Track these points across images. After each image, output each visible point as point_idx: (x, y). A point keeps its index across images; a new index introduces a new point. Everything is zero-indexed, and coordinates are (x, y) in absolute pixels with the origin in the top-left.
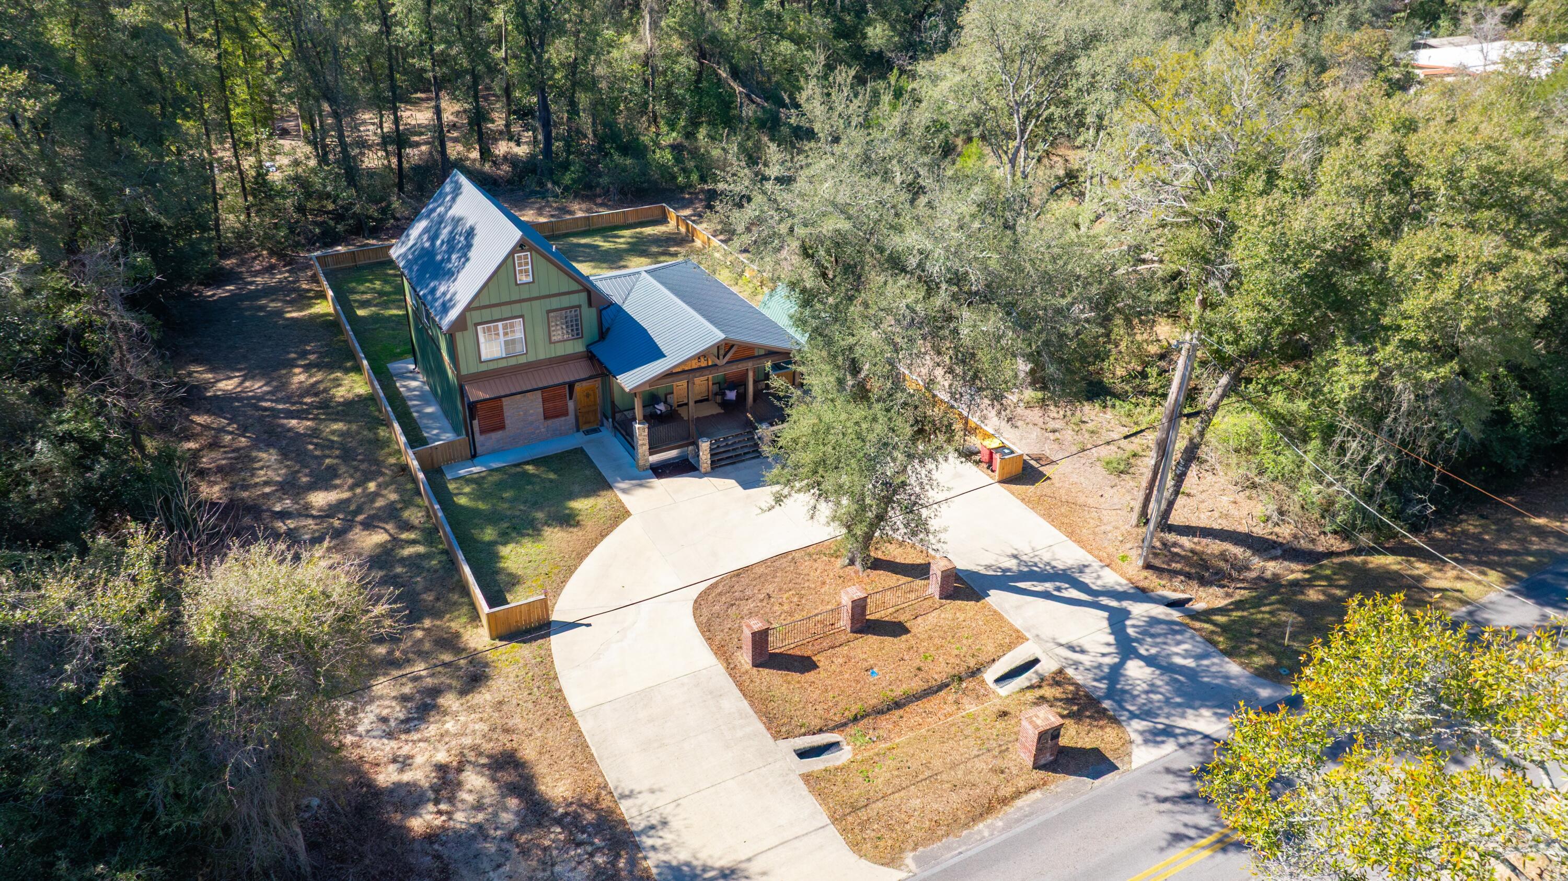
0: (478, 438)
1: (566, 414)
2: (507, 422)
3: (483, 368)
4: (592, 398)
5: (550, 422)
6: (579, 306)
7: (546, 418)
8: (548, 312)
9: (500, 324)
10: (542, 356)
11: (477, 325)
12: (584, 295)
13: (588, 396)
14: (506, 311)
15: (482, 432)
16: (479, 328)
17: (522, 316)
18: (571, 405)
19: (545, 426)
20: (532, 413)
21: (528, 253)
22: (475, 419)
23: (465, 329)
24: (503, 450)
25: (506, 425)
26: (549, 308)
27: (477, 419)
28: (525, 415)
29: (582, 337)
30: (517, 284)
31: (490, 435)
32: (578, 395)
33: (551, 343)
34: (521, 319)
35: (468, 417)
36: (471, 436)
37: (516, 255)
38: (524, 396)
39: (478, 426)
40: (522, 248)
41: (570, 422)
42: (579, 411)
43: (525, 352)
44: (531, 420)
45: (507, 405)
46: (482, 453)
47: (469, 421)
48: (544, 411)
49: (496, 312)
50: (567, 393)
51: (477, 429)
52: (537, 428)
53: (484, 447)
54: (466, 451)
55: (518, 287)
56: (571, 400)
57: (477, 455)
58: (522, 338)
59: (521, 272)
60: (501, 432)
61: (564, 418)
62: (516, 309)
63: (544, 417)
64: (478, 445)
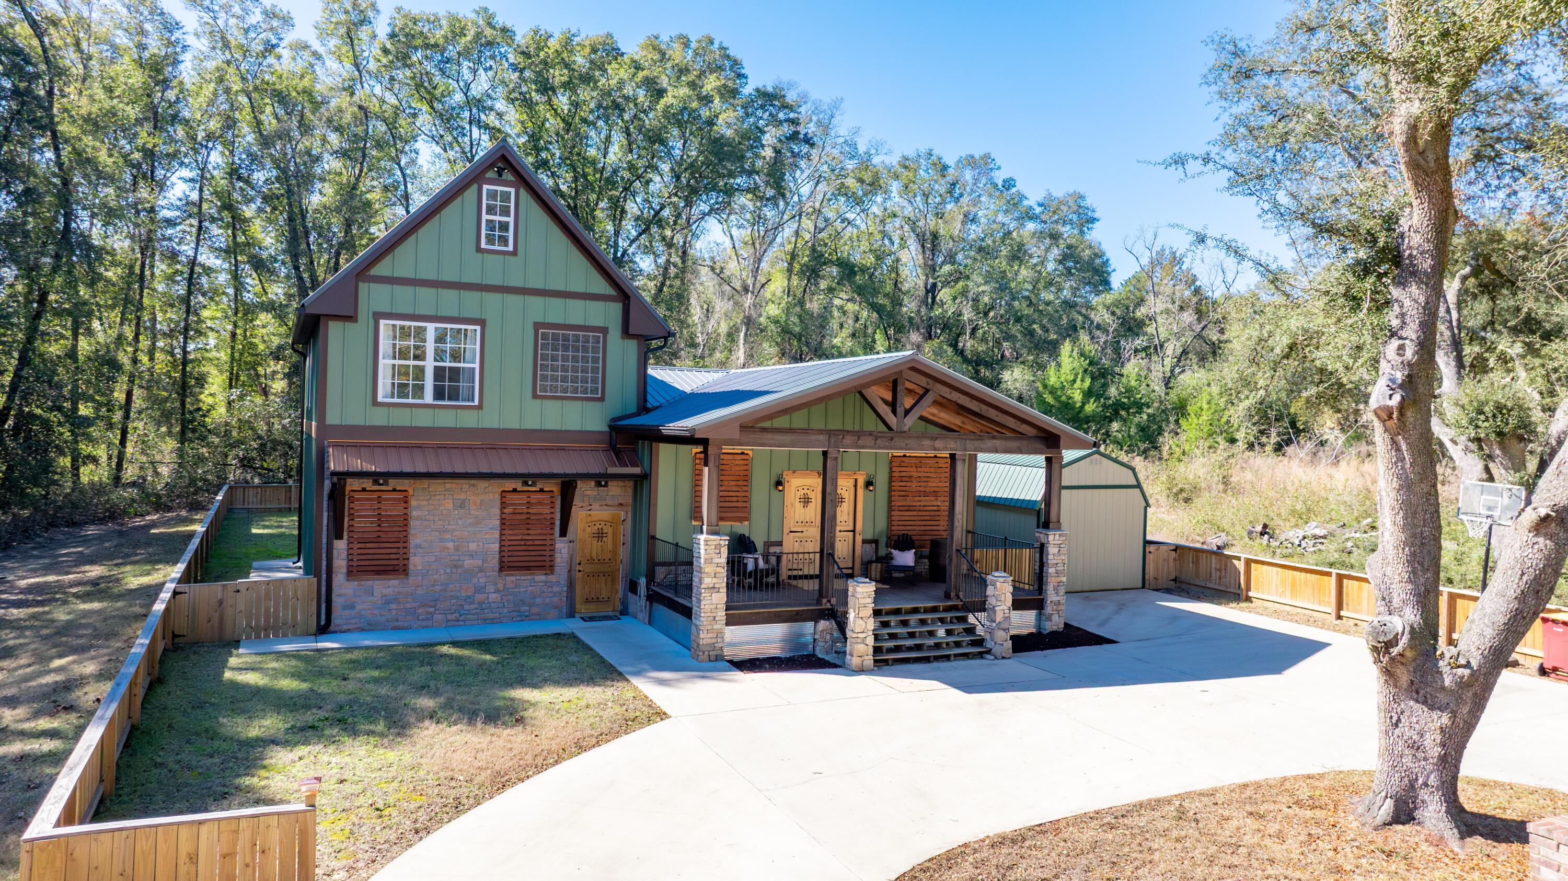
0: (343, 587)
1: (548, 567)
2: (416, 562)
3: (379, 418)
4: (609, 540)
5: (511, 579)
6: (604, 330)
7: (505, 566)
8: (537, 326)
9: (431, 329)
10: (512, 423)
11: (378, 316)
12: (616, 308)
13: (600, 535)
14: (449, 301)
15: (352, 573)
16: (382, 322)
17: (482, 323)
18: (562, 548)
19: (500, 586)
20: (473, 546)
21: (512, 190)
22: (341, 538)
23: (351, 318)
24: (395, 628)
25: (411, 567)
26: (540, 319)
27: (345, 537)
28: (457, 549)
29: (602, 399)
30: (479, 249)
31: (370, 583)
32: (581, 526)
33: (535, 396)
34: (478, 328)
35: (325, 528)
36: (324, 576)
37: (485, 187)
38: (462, 505)
39: (344, 555)
40: (500, 175)
41: (556, 589)
42: (578, 568)
43: (476, 403)
44: (468, 563)
45: (418, 518)
46: (345, 627)
47: (324, 540)
48: (501, 546)
49: (426, 299)
50: (558, 516)
51: (340, 564)
52: (479, 590)
53: (351, 607)
54: (306, 613)
55: (480, 255)
56: (563, 533)
57: (332, 628)
58: (474, 369)
59: (491, 225)
60: (397, 582)
61: (543, 578)
62: (471, 302)
63: (501, 562)
64: (337, 602)
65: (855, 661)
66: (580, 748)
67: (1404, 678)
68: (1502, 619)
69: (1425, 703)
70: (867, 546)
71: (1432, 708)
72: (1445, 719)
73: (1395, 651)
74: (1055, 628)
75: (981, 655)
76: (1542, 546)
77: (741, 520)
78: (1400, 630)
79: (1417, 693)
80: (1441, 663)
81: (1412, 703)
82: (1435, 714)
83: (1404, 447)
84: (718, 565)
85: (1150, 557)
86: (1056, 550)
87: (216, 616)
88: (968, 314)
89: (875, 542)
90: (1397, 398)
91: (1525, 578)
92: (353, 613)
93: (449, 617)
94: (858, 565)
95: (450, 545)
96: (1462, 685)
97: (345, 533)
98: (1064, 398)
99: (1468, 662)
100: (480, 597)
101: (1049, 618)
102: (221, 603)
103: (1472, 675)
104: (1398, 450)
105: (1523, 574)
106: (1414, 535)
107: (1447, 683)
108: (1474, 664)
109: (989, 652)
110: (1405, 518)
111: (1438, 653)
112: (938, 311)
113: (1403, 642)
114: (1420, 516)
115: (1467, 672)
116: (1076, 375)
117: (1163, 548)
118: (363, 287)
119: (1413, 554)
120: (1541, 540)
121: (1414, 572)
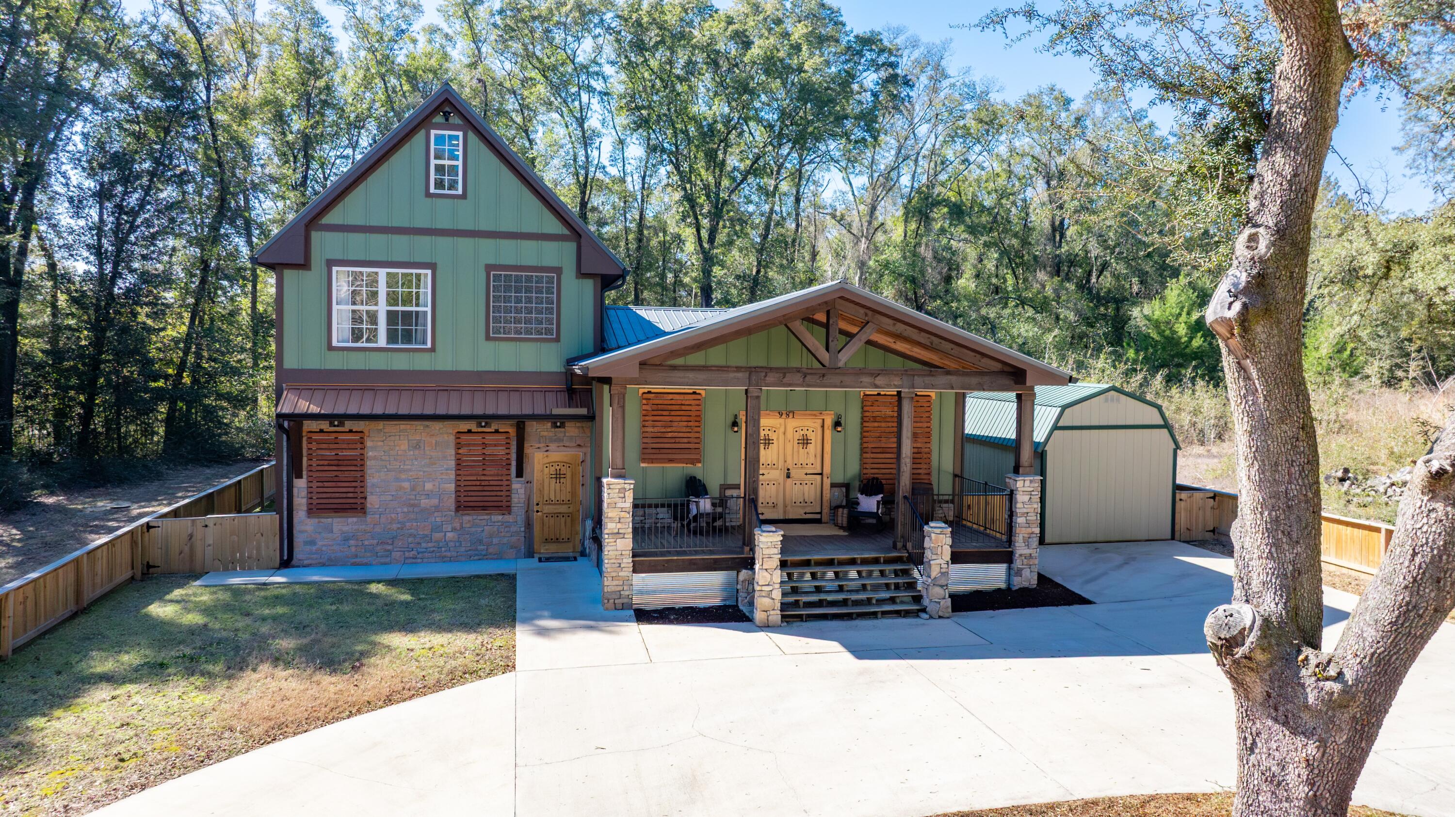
0: (304, 524)
1: (505, 508)
2: (373, 501)
3: (335, 362)
4: (568, 481)
5: (467, 519)
6: (558, 271)
7: (461, 507)
8: (489, 268)
9: (382, 273)
10: (465, 365)
11: (331, 263)
12: (570, 247)
13: (558, 476)
14: (400, 246)
15: (313, 510)
16: (335, 269)
17: (432, 266)
18: (519, 489)
19: (457, 525)
20: (429, 486)
21: (460, 134)
22: (300, 476)
23: (305, 265)
24: (354, 564)
25: (368, 505)
26: (492, 261)
27: (305, 476)
28: (413, 489)
29: (557, 340)
30: (428, 195)
31: (330, 520)
32: (537, 467)
33: (488, 338)
34: (429, 272)
35: (285, 468)
36: (285, 513)
37: (433, 132)
38: (417, 446)
39: (304, 493)
40: (447, 120)
41: (514, 529)
42: (536, 508)
43: (429, 345)
44: (425, 502)
45: (375, 458)
46: (306, 562)
47: (285, 479)
48: (458, 486)
49: (377, 245)
50: (514, 456)
51: (301, 501)
52: (437, 528)
53: (312, 543)
54: (272, 549)
55: (430, 200)
56: (520, 474)
57: (294, 562)
58: (425, 313)
59: (440, 169)
60: (355, 520)
61: (500, 517)
62: (423, 247)
63: (457, 502)
64: (299, 538)
65: (759, 616)
66: (389, 701)
67: (1258, 690)
68: (1387, 617)
69: (1285, 724)
70: (836, 490)
71: (1294, 732)
72: (1312, 749)
73: (1240, 652)
74: (1026, 584)
75: (916, 614)
76: (1441, 514)
77: (693, 462)
78: (1248, 623)
79: (1276, 710)
80: (1303, 672)
81: (1270, 723)
82: (1299, 741)
83: (1254, 374)
84: (622, 510)
85: (1180, 506)
86: (1026, 498)
87: (187, 549)
88: (1095, 250)
89: (847, 486)
90: (1237, 306)
91: (1418, 560)
92: (314, 548)
93: (407, 554)
94: (826, 510)
95: (406, 485)
96: (1332, 704)
97: (304, 473)
98: (1168, 332)
99: (1340, 674)
100: (437, 536)
101: (1019, 573)
102: (191, 536)
103: (1344, 692)
104: (1248, 378)
105: (1415, 554)
106: (1275, 496)
107: (1311, 700)
108: (1349, 676)
109: (924, 610)
110: (1261, 471)
111: (1301, 658)
112: (1065, 248)
113: (1251, 639)
114: (1283, 468)
115: (1336, 687)
116: (1182, 308)
117: (1197, 495)
118: (315, 236)
119: (1276, 520)
120: (1439, 506)
121: (1276, 545)
